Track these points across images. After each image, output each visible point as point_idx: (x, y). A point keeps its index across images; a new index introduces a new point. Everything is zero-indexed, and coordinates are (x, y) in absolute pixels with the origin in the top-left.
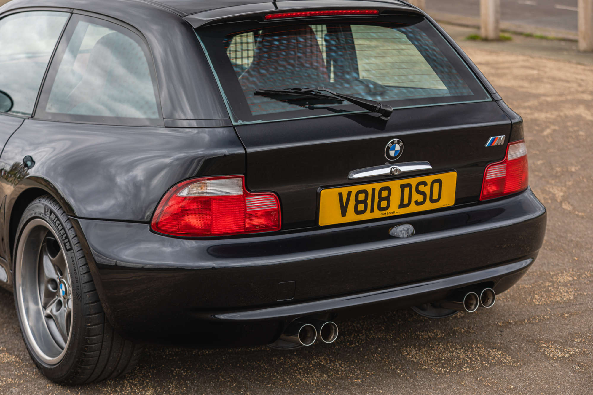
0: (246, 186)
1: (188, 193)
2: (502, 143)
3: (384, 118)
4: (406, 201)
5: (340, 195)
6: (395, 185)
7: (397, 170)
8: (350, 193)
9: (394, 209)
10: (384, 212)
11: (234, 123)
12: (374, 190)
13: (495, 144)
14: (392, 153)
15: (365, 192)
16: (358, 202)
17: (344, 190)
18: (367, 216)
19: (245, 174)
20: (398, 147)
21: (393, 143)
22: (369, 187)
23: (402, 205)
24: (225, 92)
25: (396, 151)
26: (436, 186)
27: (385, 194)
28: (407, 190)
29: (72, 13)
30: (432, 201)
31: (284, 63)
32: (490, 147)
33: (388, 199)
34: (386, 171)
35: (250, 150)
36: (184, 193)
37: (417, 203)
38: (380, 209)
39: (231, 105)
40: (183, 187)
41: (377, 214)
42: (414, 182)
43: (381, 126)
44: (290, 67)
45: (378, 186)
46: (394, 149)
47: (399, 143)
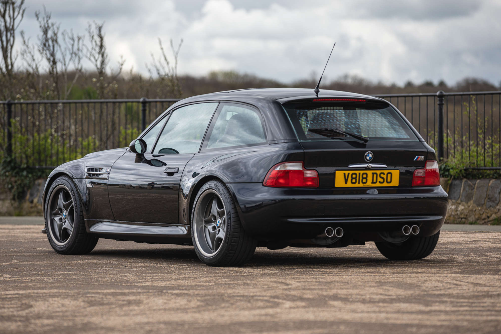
0: (304, 166)
1: (280, 169)
2: (423, 160)
3: (365, 143)
4: (375, 181)
5: (345, 174)
6: (370, 173)
7: (370, 165)
8: (349, 174)
9: (369, 184)
10: (365, 184)
11: (299, 141)
12: (360, 174)
13: (419, 160)
14: (368, 158)
15: (356, 174)
16: (352, 178)
17: (346, 172)
18: (357, 185)
19: (304, 161)
20: (370, 155)
21: (368, 153)
22: (357, 172)
23: (373, 182)
24: (295, 129)
25: (370, 157)
26: (389, 175)
27: (365, 176)
28: (375, 175)
29: (220, 102)
30: (388, 182)
31: (321, 119)
32: (416, 161)
33: (366, 178)
34: (365, 165)
35: (305, 151)
36: (278, 169)
37: (380, 182)
38: (363, 183)
39: (298, 134)
40: (277, 167)
41: (361, 185)
42: (378, 172)
43: (364, 146)
44: (324, 121)
45: (362, 172)
46: (368, 156)
47: (371, 153)
